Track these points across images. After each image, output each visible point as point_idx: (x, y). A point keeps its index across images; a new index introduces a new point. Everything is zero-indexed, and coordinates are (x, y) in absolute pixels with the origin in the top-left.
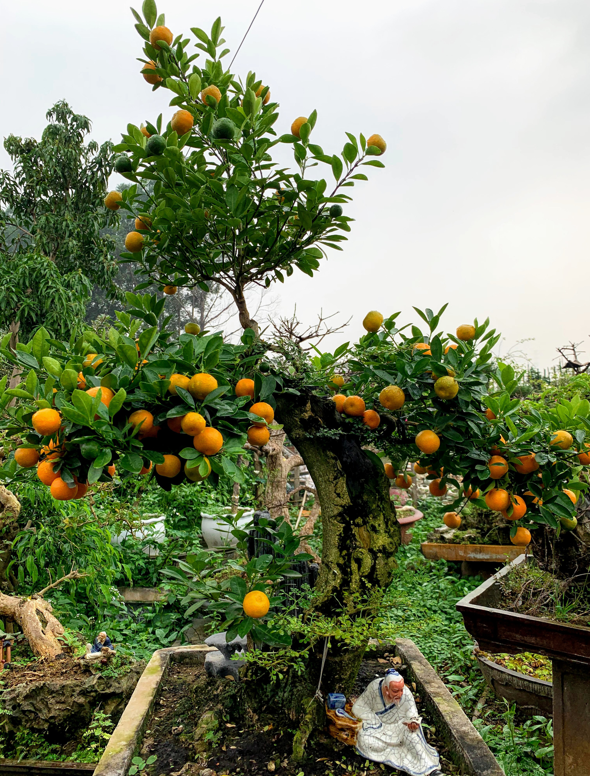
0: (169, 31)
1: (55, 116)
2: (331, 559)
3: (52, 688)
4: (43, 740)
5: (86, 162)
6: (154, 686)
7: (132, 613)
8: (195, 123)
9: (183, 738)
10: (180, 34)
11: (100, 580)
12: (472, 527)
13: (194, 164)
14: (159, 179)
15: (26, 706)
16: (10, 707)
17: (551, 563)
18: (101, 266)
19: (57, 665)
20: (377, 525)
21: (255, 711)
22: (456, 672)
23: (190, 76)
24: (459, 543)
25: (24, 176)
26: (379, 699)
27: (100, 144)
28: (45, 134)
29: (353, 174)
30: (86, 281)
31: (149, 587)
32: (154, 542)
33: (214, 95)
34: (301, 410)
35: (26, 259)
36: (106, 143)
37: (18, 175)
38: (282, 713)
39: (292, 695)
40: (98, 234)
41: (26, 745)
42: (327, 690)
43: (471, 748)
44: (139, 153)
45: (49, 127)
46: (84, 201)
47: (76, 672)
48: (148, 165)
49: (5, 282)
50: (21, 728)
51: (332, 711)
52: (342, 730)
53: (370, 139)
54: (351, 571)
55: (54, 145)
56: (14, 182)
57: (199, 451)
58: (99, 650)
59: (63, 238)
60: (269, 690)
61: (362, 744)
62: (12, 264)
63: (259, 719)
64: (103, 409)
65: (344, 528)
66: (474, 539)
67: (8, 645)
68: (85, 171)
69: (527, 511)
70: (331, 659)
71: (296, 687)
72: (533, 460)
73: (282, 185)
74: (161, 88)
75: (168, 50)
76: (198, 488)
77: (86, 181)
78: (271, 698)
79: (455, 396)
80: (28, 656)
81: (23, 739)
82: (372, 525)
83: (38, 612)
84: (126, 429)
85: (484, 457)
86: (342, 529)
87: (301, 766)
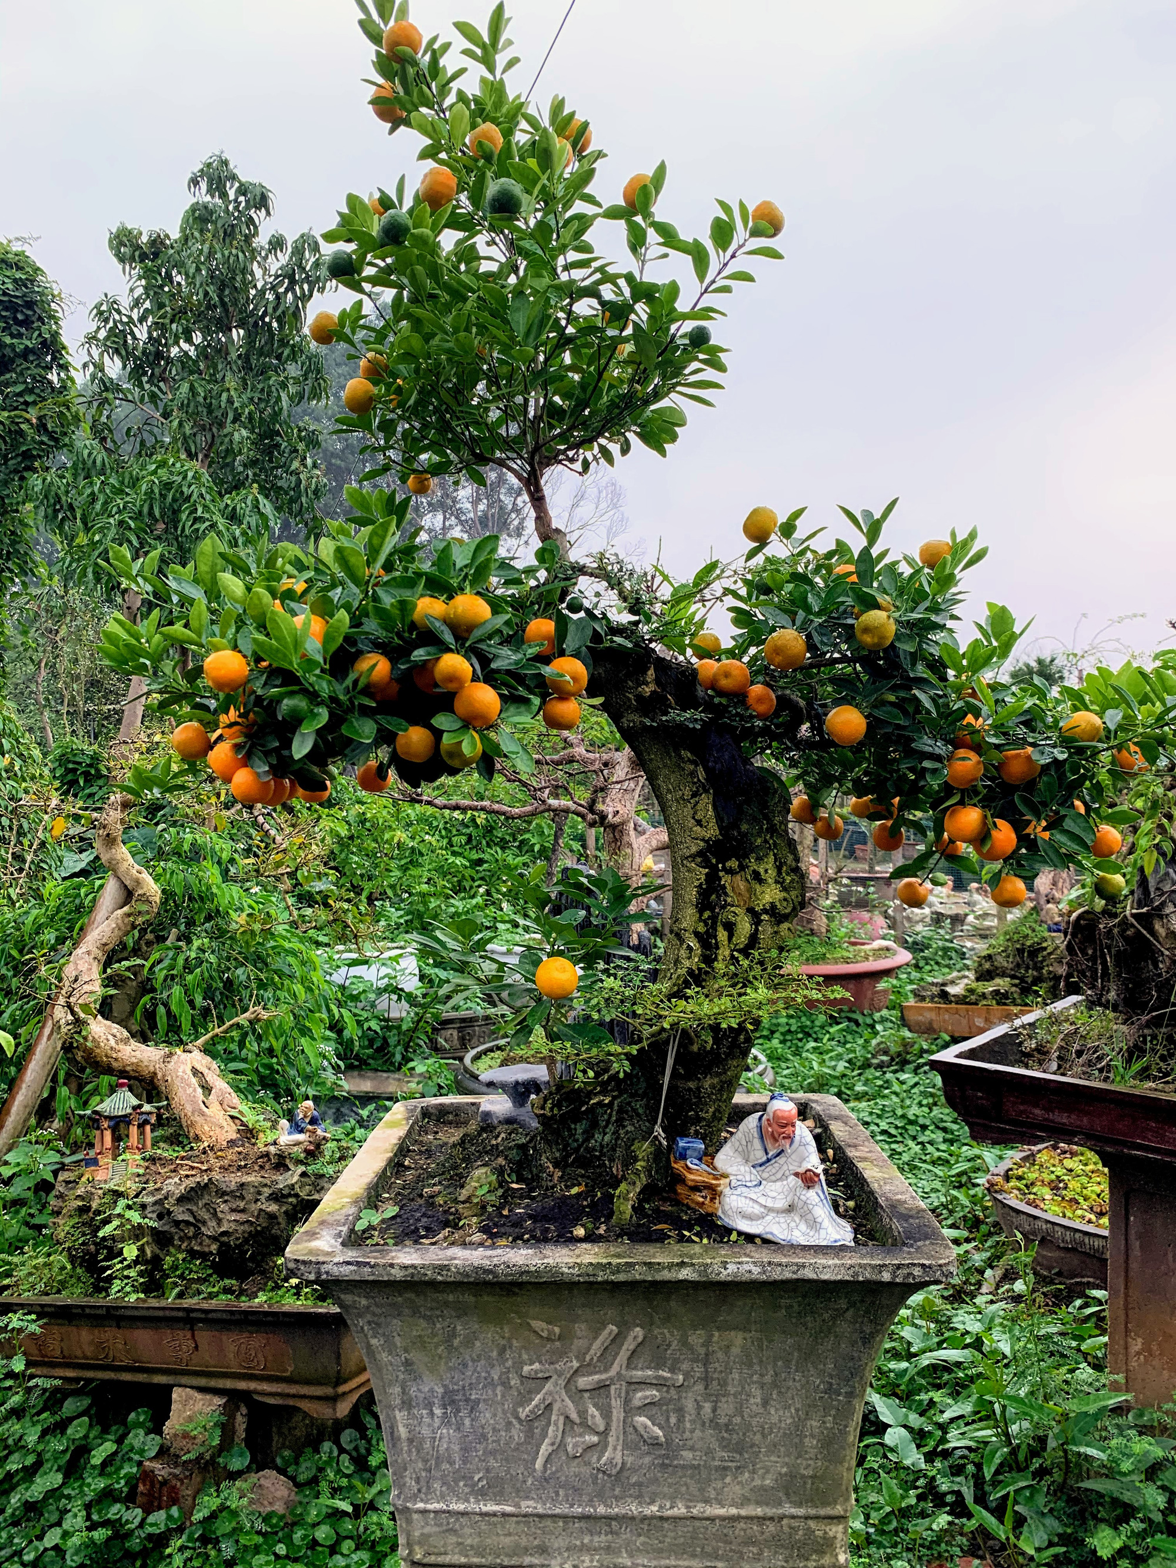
0: (415, 29)
1: (204, 186)
2: (684, 925)
3: (224, 1186)
4: (210, 1271)
5: (264, 274)
6: (396, 1141)
7: (357, 1114)
8: (461, 189)
9: (440, 1200)
10: (434, 34)
11: (300, 1030)
12: (1003, 975)
13: (459, 262)
14: (401, 288)
15: (181, 1214)
16: (154, 1216)
17: (1108, 991)
18: (293, 479)
19: (231, 1155)
20: (762, 871)
21: (556, 1164)
22: (953, 1226)
23: (452, 106)
24: (976, 1004)
25: (147, 305)
26: (757, 1144)
27: (290, 239)
28: (185, 220)
29: (726, 272)
30: (267, 507)
31: (388, 1071)
32: (397, 990)
33: (491, 140)
34: (638, 680)
35: (154, 467)
36: (302, 236)
37: (137, 303)
38: (599, 1166)
39: (617, 1139)
40: (289, 416)
41: (182, 1277)
42: (674, 1132)
43: (905, 1217)
44: (367, 244)
45: (194, 208)
46: (261, 353)
47: (262, 1167)
48: (382, 264)
49: (115, 509)
50: (172, 1250)
51: (682, 1162)
52: (696, 1189)
53: (756, 210)
54: (717, 943)
55: (203, 242)
56: (129, 317)
57: (463, 720)
58: (301, 1131)
59: (221, 425)
60: (580, 1131)
61: (727, 1207)
62: (127, 475)
63: (561, 1177)
64: (314, 647)
65: (707, 875)
66: (1005, 996)
67: (146, 1122)
68: (262, 293)
69: (1018, 848)
70: (681, 1084)
71: (624, 1127)
72: (1029, 758)
73: (607, 292)
74: (402, 128)
75: (415, 63)
76: (478, 900)
77: (265, 313)
78: (584, 1142)
79: (888, 642)
80: (180, 1143)
81: (177, 1268)
82: (754, 871)
83: (195, 1072)
84: (349, 682)
85: (941, 748)
86: (703, 877)
87: (626, 1234)
